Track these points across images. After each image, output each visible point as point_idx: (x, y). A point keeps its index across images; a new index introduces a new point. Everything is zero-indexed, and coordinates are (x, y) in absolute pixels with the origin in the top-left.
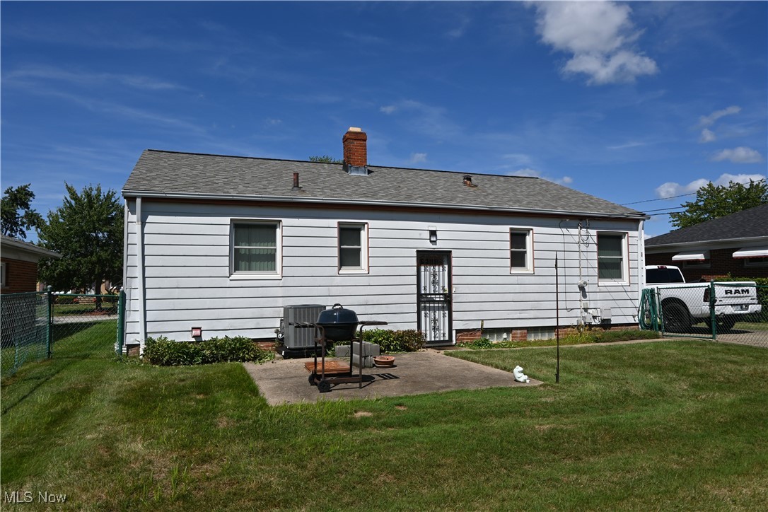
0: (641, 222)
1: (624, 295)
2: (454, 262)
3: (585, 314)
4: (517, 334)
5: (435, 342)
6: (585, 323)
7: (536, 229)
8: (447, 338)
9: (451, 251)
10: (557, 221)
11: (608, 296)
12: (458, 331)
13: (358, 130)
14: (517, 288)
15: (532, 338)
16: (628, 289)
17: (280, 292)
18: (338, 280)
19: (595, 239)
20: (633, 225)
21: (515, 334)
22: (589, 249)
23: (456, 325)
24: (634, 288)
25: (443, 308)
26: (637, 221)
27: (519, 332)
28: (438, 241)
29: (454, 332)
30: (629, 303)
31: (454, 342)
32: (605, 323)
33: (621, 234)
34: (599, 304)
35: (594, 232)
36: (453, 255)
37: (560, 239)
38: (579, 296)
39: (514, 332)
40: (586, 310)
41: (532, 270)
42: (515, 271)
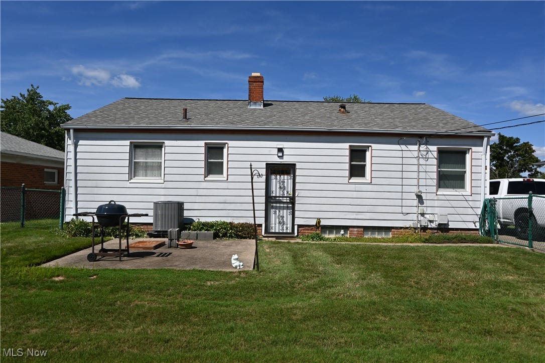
0: (486, 139)
1: (465, 204)
2: (298, 172)
3: (421, 218)
4: (354, 231)
5: (279, 233)
6: (421, 226)
7: (374, 146)
8: (289, 230)
9: (295, 164)
10: (396, 139)
11: (446, 204)
12: (299, 226)
13: (258, 74)
14: (355, 194)
15: (368, 235)
16: (470, 198)
17: (162, 192)
18: (204, 185)
19: (435, 154)
20: (478, 141)
21: (352, 231)
22: (428, 163)
23: (298, 221)
24: (475, 197)
25: (288, 208)
26: (482, 138)
27: (356, 229)
28: (284, 156)
29: (296, 227)
30: (470, 211)
31: (296, 234)
32: (442, 227)
33: (464, 150)
34: (436, 210)
35: (434, 148)
36: (297, 167)
37: (399, 154)
38: (416, 202)
39: (351, 229)
40: (423, 215)
41: (370, 180)
42: (354, 180)
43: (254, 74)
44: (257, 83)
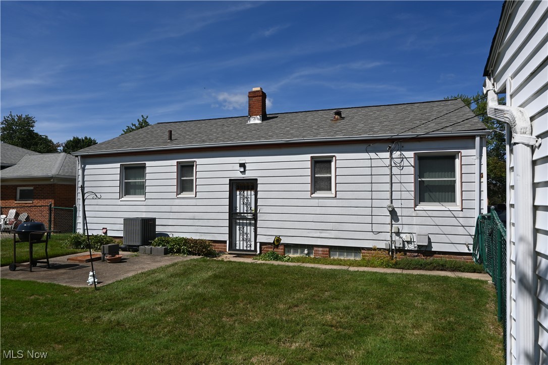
0: (478, 139)
1: (453, 221)
2: (260, 188)
3: (395, 238)
4: (319, 251)
5: (243, 250)
6: (395, 247)
7: (339, 156)
8: (253, 248)
9: (256, 180)
10: (364, 146)
11: (429, 221)
12: (262, 244)
14: (318, 210)
15: (336, 256)
16: (461, 214)
17: (144, 209)
18: (177, 202)
19: (412, 161)
20: (470, 141)
21: (316, 251)
22: (402, 172)
23: (260, 239)
24: (466, 213)
25: (250, 224)
26: (473, 137)
27: (320, 249)
28: (247, 172)
29: (258, 245)
30: (461, 230)
31: (258, 252)
32: (423, 249)
33: (453, 154)
34: (415, 229)
35: (410, 154)
36: (258, 182)
37: (368, 163)
38: (388, 219)
39: (315, 249)
40: (398, 233)
41: (334, 194)
42: (318, 194)
43: (254, 89)
44: (257, 98)
